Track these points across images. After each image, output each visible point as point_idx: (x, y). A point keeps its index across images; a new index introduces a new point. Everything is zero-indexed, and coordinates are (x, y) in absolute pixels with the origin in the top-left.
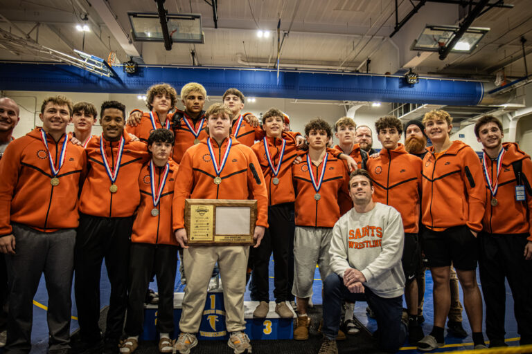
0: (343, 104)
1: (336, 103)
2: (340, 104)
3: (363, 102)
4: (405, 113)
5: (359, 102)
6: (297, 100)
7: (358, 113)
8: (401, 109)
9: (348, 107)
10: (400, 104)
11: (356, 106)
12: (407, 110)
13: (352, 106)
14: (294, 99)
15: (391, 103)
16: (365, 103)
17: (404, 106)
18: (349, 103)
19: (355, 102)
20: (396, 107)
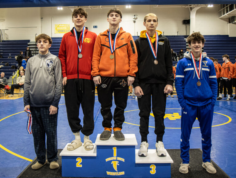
0: (188, 7)
1: (184, 6)
2: (187, 7)
3: (202, 5)
4: (230, 11)
5: (199, 5)
6: (158, 5)
7: (198, 12)
8: (227, 8)
9: (191, 9)
10: (227, 5)
11: (197, 8)
12: (231, 8)
13: (194, 8)
14: (156, 5)
15: (220, 4)
16: (203, 6)
17: (229, 6)
18: (192, 6)
19: (197, 5)
20: (224, 7)
